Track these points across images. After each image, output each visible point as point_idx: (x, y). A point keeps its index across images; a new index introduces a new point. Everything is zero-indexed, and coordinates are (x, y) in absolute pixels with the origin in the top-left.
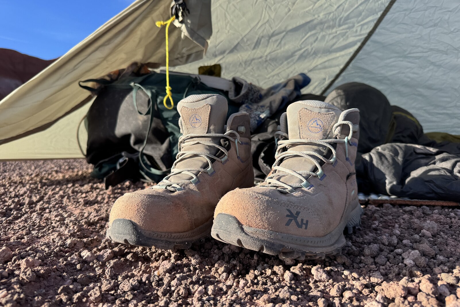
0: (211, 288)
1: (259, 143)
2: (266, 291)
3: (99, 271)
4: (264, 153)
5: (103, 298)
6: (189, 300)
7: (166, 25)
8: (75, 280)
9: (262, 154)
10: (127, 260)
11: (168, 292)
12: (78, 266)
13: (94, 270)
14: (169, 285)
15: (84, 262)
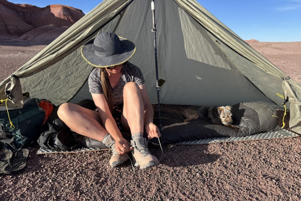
0: (35, 192)
1: (47, 136)
2: (45, 190)
3: (11, 194)
4: (49, 141)
5: (15, 199)
6: (32, 195)
7: (5, 101)
8: (7, 198)
9: (48, 142)
10: (16, 190)
11: (27, 195)
12: (5, 194)
13: (10, 194)
14: (27, 193)
15: (6, 193)
